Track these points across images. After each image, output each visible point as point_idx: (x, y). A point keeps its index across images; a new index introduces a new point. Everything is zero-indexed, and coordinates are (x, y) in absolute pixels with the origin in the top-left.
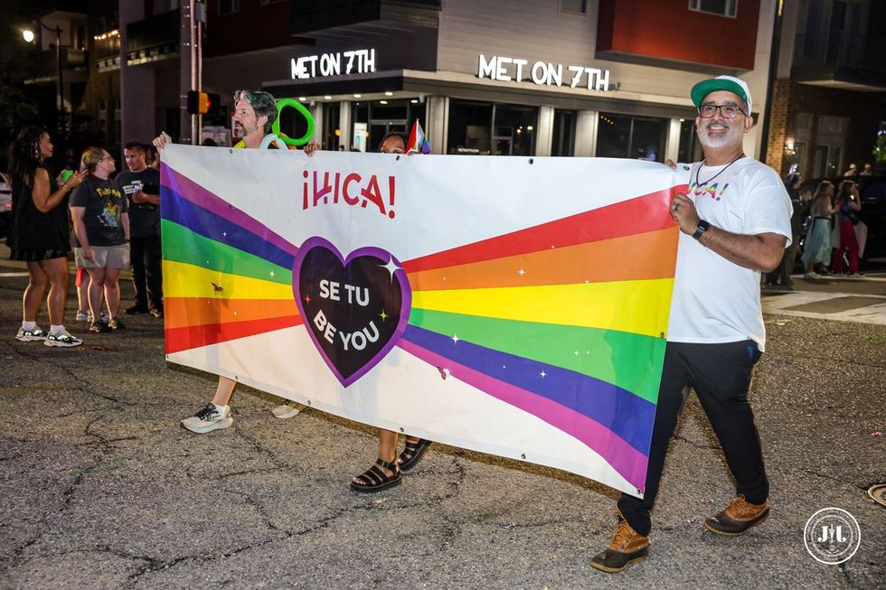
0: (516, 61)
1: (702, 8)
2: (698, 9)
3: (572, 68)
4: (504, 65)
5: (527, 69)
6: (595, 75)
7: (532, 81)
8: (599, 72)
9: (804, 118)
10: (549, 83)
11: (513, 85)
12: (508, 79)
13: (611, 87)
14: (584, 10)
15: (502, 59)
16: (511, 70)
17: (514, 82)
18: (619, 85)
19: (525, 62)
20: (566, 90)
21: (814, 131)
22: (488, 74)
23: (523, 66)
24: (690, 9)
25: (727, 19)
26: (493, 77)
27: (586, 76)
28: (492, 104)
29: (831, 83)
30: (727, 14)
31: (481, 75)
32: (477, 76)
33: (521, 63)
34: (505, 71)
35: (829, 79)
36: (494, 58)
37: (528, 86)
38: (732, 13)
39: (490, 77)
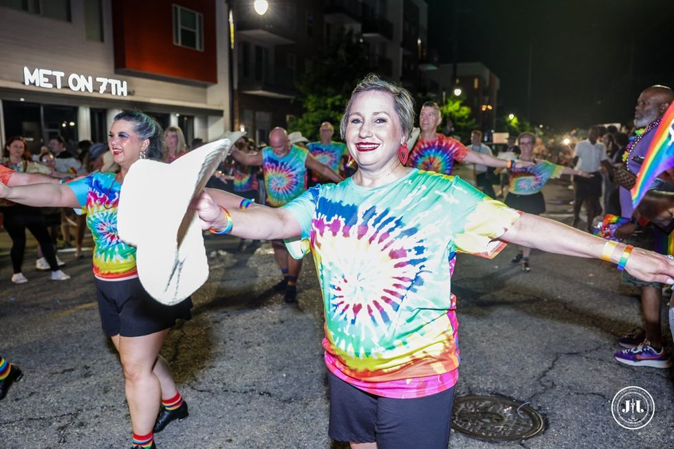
0: (55, 73)
1: (183, 43)
2: (180, 44)
3: (98, 79)
4: (45, 76)
5: (65, 80)
6: (116, 85)
7: (69, 88)
8: (118, 82)
9: (248, 113)
10: (83, 90)
11: (55, 91)
12: (50, 86)
13: (129, 93)
14: (102, 40)
15: (43, 71)
16: (52, 79)
17: (55, 88)
18: (134, 92)
19: (62, 74)
20: (96, 95)
21: (254, 120)
22: (32, 82)
23: (61, 77)
24: (175, 43)
25: (198, 52)
26: (37, 85)
27: (109, 86)
28: (39, 105)
29: (260, 92)
30: (198, 48)
31: (27, 83)
32: (24, 83)
33: (59, 75)
34: (47, 80)
35: (259, 90)
36: (37, 70)
37: (66, 91)
38: (201, 48)
39: (34, 84)
